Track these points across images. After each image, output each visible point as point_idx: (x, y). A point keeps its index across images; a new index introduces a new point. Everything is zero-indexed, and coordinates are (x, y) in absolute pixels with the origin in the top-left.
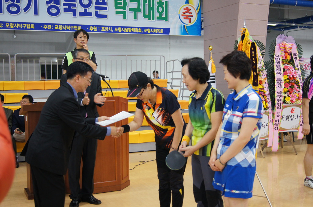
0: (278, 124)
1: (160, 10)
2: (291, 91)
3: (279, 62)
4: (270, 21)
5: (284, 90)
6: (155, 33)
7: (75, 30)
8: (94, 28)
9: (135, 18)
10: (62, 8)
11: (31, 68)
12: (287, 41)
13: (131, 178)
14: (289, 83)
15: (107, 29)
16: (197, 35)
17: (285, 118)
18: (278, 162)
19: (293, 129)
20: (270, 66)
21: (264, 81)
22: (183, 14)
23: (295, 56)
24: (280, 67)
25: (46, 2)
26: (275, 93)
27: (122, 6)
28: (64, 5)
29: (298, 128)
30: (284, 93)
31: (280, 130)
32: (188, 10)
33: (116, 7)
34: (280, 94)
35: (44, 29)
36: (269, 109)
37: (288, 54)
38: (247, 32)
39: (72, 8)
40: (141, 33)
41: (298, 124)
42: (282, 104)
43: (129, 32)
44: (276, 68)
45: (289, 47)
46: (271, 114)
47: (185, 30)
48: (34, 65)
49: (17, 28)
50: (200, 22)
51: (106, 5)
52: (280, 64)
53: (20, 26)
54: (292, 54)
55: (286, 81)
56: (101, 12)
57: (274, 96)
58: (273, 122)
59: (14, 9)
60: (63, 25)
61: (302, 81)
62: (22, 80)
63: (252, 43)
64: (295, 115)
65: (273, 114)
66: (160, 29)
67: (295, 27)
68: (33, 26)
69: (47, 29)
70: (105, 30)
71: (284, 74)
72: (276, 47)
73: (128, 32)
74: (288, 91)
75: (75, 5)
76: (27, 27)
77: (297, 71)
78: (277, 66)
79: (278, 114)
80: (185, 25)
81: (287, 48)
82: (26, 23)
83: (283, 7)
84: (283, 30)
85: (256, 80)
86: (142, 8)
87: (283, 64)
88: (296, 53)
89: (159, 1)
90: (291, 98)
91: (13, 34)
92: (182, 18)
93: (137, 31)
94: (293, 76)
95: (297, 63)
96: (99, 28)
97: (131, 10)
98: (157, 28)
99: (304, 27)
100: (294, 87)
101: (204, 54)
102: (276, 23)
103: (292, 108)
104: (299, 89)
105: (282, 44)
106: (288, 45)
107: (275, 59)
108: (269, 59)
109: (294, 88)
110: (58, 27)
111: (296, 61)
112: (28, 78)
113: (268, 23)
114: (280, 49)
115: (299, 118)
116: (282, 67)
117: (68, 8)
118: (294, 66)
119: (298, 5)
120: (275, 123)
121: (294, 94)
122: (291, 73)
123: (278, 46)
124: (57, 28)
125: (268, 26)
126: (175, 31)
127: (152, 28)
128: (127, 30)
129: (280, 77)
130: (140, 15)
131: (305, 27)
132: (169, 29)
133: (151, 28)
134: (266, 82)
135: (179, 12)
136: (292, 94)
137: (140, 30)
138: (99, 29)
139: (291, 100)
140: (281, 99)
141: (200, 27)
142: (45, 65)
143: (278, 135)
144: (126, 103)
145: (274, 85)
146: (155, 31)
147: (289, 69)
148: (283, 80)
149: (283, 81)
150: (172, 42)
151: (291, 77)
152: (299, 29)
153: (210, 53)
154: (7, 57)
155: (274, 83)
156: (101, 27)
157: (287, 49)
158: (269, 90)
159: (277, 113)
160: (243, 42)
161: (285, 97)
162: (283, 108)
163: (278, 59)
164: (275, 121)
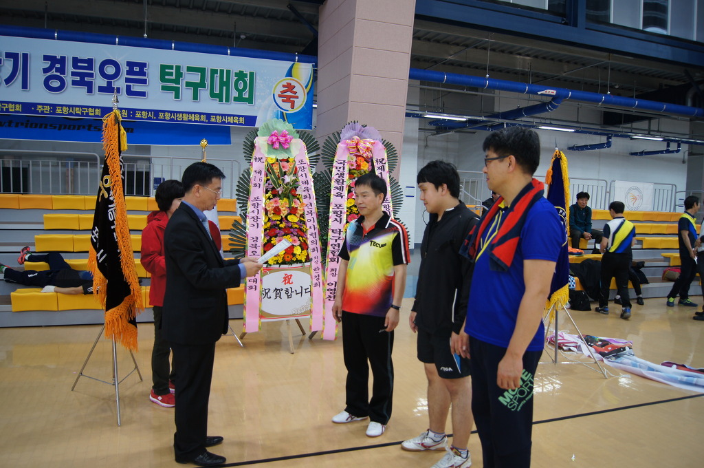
1: (241, 86)
3: (343, 174)
6: (229, 123)
7: (90, 114)
8: (123, 113)
9: (195, 97)
10: (69, 79)
12: (364, 136)
15: (145, 114)
16: (306, 128)
22: (280, 94)
23: (381, 165)
24: (343, 183)
25: (43, 69)
26: (328, 232)
27: (174, 77)
28: (73, 74)
32: (290, 87)
33: (163, 79)
34: (338, 235)
35: (37, 112)
37: (364, 160)
39: (87, 79)
40: (205, 123)
43: (184, 120)
50: (309, 105)
51: (145, 76)
52: (343, 177)
54: (375, 160)
55: (351, 210)
56: (136, 88)
58: (323, 287)
60: (69, 106)
66: (239, 116)
68: (19, 108)
69: (42, 112)
70: (142, 116)
71: (349, 197)
72: (339, 145)
73: (182, 121)
75: (91, 75)
76: (9, 108)
78: (337, 181)
79: (334, 272)
81: (362, 148)
86: (208, 82)
87: (351, 178)
88: (383, 159)
89: (238, 72)
92: (279, 100)
93: (197, 118)
96: (131, 112)
97: (188, 84)
98: (234, 116)
105: (352, 140)
106: (365, 143)
107: (334, 171)
114: (349, 149)
116: (347, 183)
117: (79, 79)
119: (489, 87)
120: (328, 287)
123: (345, 143)
124: (59, 110)
127: (225, 115)
128: (180, 117)
129: (341, 202)
132: (255, 118)
133: (222, 115)
135: (274, 91)
137: (203, 118)
138: (131, 114)
141: (310, 116)
145: (327, 218)
146: (231, 120)
148: (345, 208)
149: (345, 210)
155: (329, 213)
156: (134, 110)
157: (363, 150)
159: (332, 270)
163: (342, 168)
164: (328, 284)
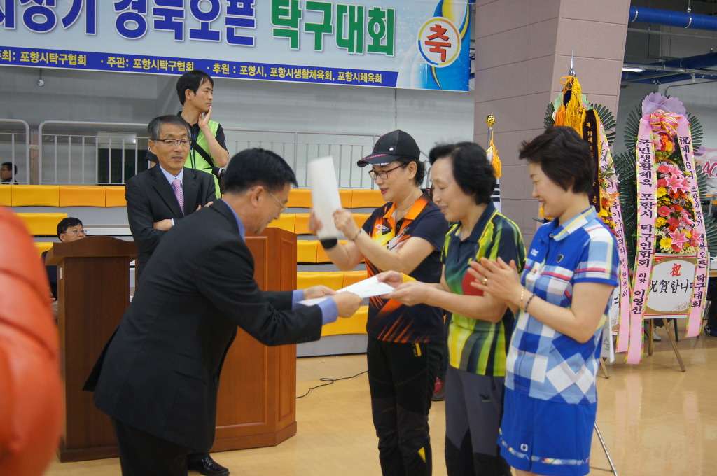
0: (642, 299)
1: (377, 30)
2: (673, 224)
3: (648, 157)
4: (628, 61)
5: (659, 221)
6: (362, 83)
7: (179, 70)
8: (223, 69)
9: (318, 46)
10: (150, 19)
11: (76, 156)
12: (668, 109)
13: (300, 416)
14: (669, 206)
15: (252, 70)
16: (460, 90)
17: (659, 287)
18: (641, 389)
19: (675, 313)
20: (626, 166)
21: (613, 200)
22: (428, 40)
23: (685, 144)
24: (649, 168)
25: (116, 4)
26: (636, 228)
27: (289, 17)
28: (156, 12)
29: (687, 310)
30: (658, 228)
31: (646, 314)
32: (439, 31)
33: (275, 20)
34: (648, 232)
35: (108, 67)
36: (622, 265)
37: (670, 139)
38: (576, 86)
39: (174, 19)
40: (332, 82)
41: (688, 301)
42: (653, 254)
43: (303, 78)
44: (639, 170)
45: (672, 123)
46: (627, 277)
47: (432, 76)
48: (83, 149)
49: (47, 62)
50: (467, 58)
51: (252, 15)
52: (649, 161)
53: (53, 58)
54: (679, 138)
55: (662, 201)
56: (241, 32)
57: (633, 235)
58: (630, 296)
59: (41, 19)
60: (152, 58)
61: (699, 201)
62: (56, 183)
63: (587, 112)
64: (682, 280)
65: (631, 277)
66: (375, 73)
67: (686, 77)
68: (82, 60)
69: (115, 67)
70: (248, 72)
71: (659, 186)
72: (643, 121)
73: (302, 80)
74: (667, 225)
75: (180, 14)
76: (69, 61)
77: (689, 179)
78: (643, 165)
79: (642, 278)
80: (433, 66)
81: (668, 124)
82: (68, 53)
83: (658, 30)
84: (656, 81)
85: (595, 197)
86: (334, 24)
87: (658, 161)
88: (687, 138)
89: (373, 9)
90: (674, 241)
91: (38, 77)
92: (426, 49)
93: (321, 76)
94: (679, 190)
95: (690, 159)
96: (235, 67)
97: (309, 27)
98: (368, 72)
99: (704, 78)
100: (680, 215)
101: (475, 135)
102: (640, 67)
103: (675, 265)
104: (691, 220)
105: (655, 114)
106: (670, 118)
107: (637, 150)
108: (623, 149)
109: (680, 219)
110: (141, 62)
111: (686, 155)
112: (70, 178)
113: (624, 67)
114: (652, 126)
115: (691, 287)
116: (655, 168)
117: (164, 20)
118: (682, 167)
119: (694, 26)
120: (634, 297)
121: (681, 232)
122: (674, 183)
123: (646, 119)
124: (137, 65)
125: (624, 72)
126: (409, 79)
127: (357, 71)
128: (298, 73)
129: (650, 191)
130: (330, 40)
131: (707, 77)
132: (396, 74)
133: (353, 71)
134: (616, 203)
135: (420, 36)
136: (677, 233)
137: (329, 75)
138: (235, 70)
139: (674, 246)
140: (650, 243)
141: (466, 72)
142: (107, 150)
143: (640, 326)
144: (293, 243)
145: (635, 211)
146: (364, 78)
147: (670, 174)
148: (656, 198)
149: (656, 202)
150: (402, 104)
151: (675, 191)
152: (694, 80)
153: (489, 132)
154: (22, 129)
155: (636, 205)
156: (238, 65)
157: (669, 127)
158: (622, 222)
159: (641, 275)
160: (566, 108)
161: (659, 239)
162: (655, 263)
163: (646, 149)
164: (635, 293)
